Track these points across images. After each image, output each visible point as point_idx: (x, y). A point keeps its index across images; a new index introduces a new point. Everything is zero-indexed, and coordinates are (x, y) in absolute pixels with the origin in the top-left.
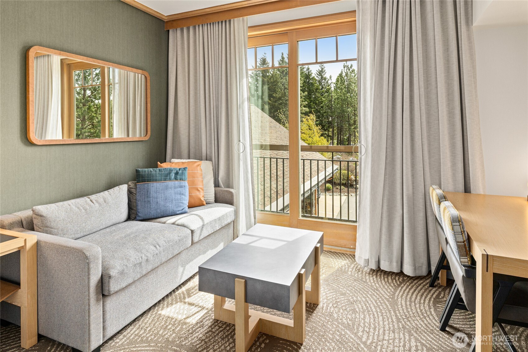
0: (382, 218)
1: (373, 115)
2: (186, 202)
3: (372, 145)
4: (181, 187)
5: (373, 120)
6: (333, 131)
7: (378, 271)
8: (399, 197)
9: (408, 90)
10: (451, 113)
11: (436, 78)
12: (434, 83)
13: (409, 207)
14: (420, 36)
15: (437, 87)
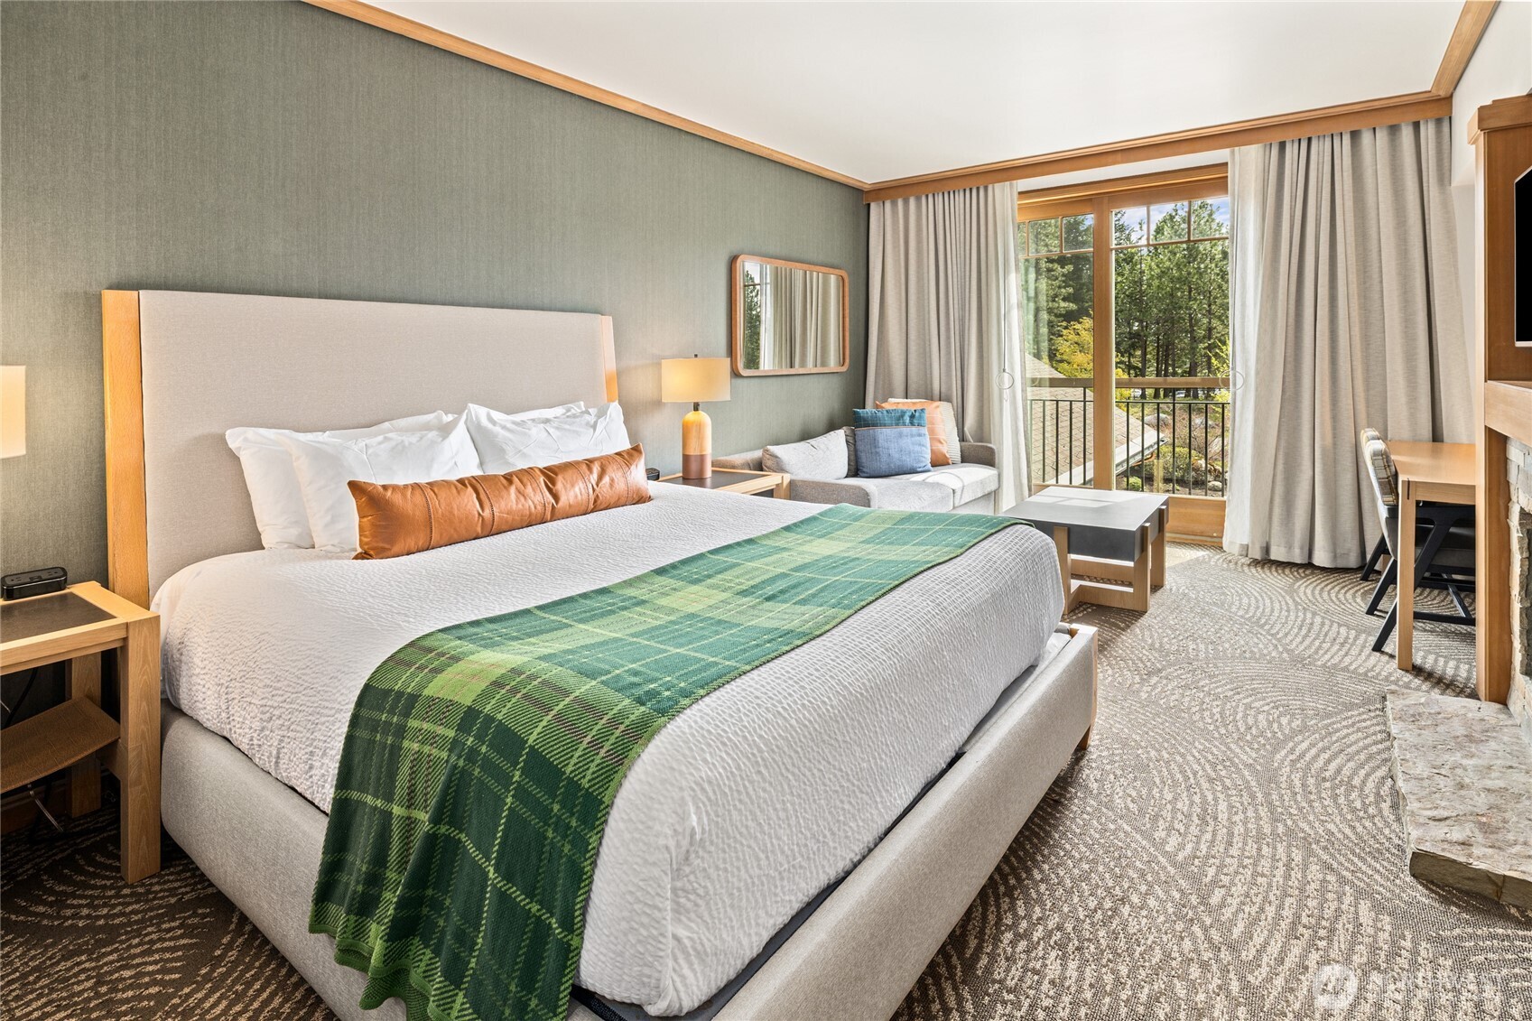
0: (1273, 482)
1: (1260, 326)
2: (927, 458)
3: (1257, 373)
4: (920, 435)
5: (1259, 334)
6: (1144, 354)
7: (1266, 562)
8: (1306, 451)
9: (1327, 288)
10: (1407, 322)
11: (1381, 267)
12: (1376, 276)
13: (1324, 464)
14: (1349, 204)
15: (1381, 282)
